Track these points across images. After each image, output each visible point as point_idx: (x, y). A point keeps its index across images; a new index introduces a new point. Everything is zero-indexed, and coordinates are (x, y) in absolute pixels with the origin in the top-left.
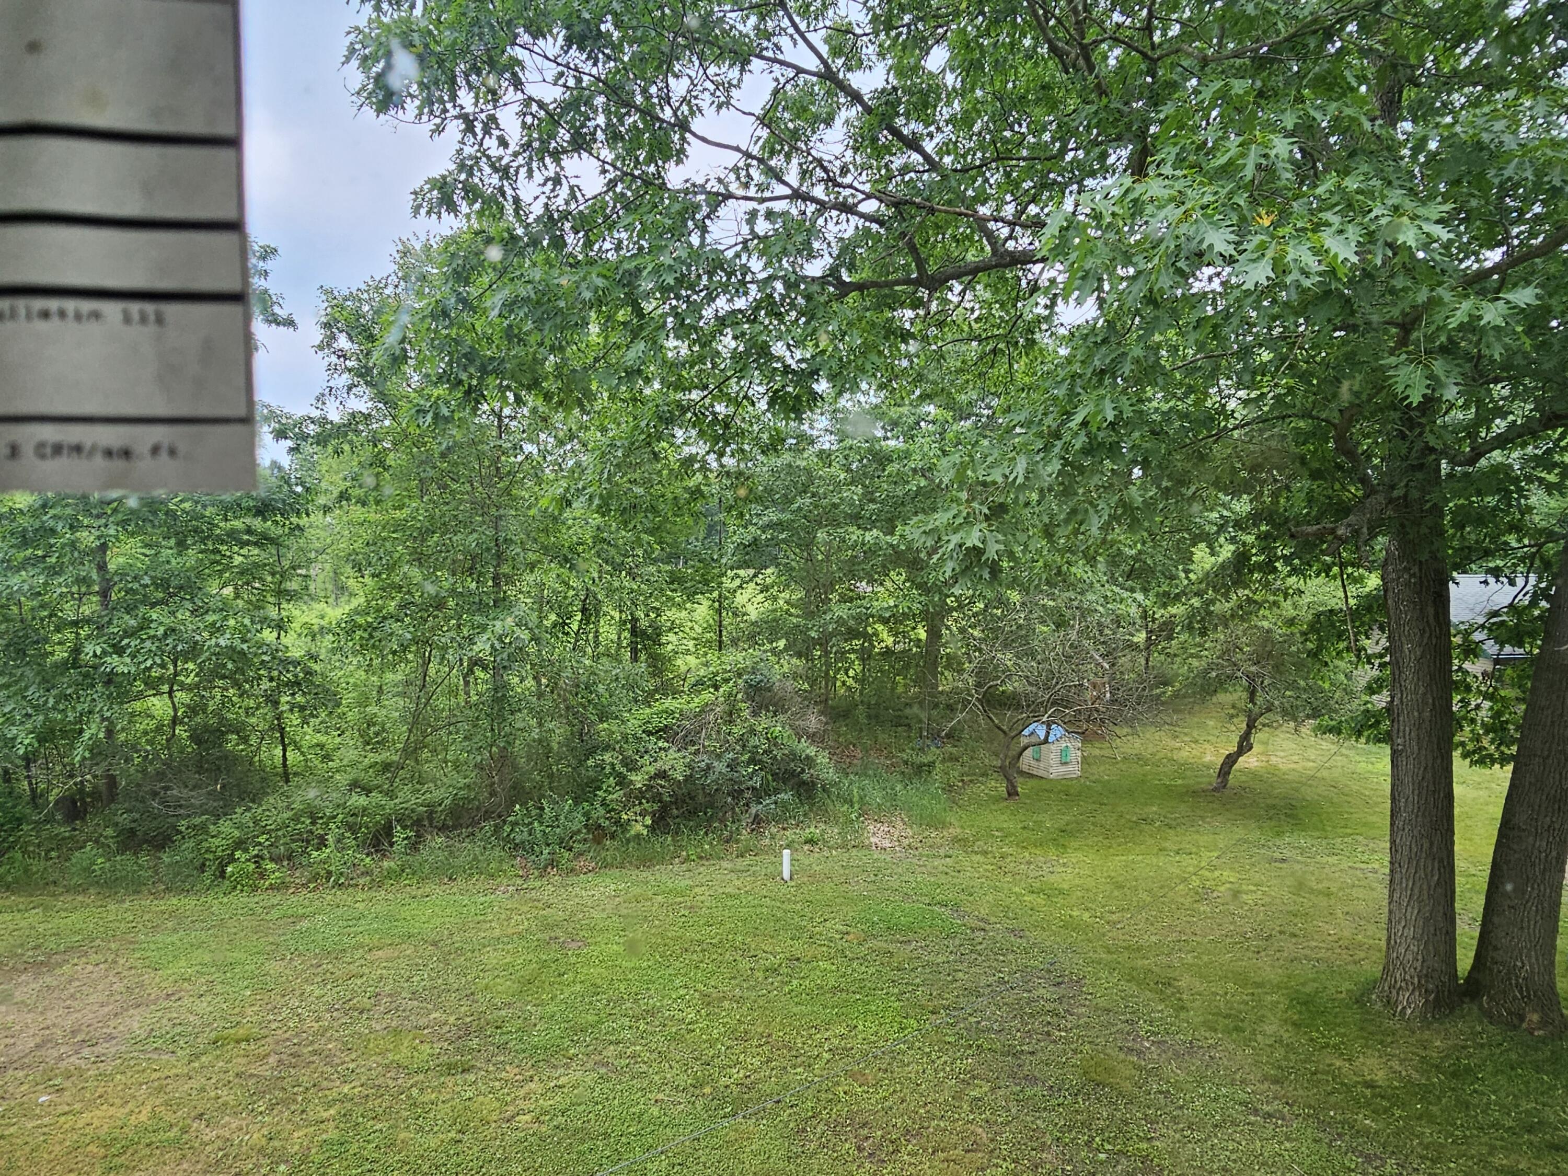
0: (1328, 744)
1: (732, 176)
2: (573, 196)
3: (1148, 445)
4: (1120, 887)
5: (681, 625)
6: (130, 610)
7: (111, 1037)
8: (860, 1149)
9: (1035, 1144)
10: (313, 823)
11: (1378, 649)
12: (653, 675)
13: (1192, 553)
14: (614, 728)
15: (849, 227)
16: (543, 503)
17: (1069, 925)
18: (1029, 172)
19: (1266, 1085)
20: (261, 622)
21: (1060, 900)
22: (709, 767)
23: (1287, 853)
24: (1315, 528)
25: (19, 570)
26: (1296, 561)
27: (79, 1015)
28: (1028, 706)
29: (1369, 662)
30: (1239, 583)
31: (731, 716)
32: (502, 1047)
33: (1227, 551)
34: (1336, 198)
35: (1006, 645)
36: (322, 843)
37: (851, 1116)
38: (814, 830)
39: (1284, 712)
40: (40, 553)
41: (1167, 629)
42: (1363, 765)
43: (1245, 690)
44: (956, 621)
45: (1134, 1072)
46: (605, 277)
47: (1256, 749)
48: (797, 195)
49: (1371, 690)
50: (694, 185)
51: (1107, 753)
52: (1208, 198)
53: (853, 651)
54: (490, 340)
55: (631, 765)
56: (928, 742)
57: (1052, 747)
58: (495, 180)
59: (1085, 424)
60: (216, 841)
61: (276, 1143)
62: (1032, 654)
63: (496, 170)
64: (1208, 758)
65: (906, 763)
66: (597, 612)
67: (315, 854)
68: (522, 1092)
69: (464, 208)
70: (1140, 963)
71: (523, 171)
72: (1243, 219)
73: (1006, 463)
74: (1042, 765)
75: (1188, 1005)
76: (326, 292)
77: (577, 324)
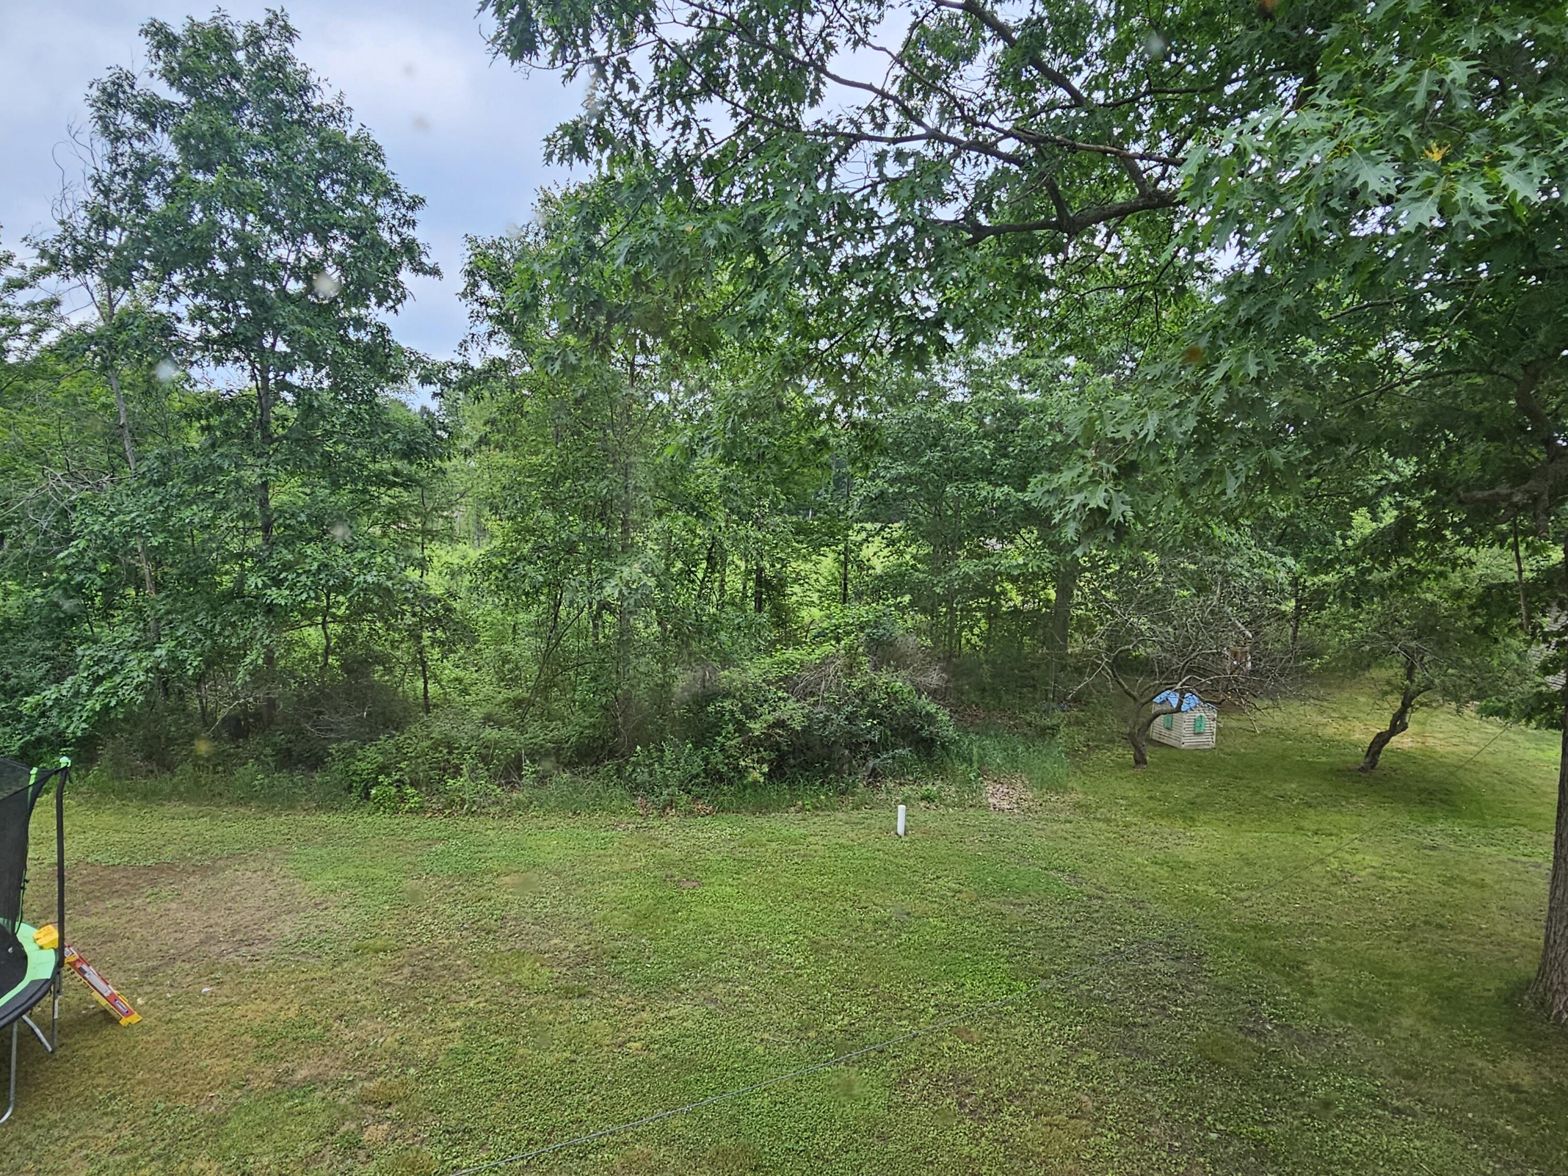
0: (1493, 726)
1: (867, 118)
2: (702, 141)
3: (1300, 401)
4: (1249, 864)
5: (806, 577)
6: (288, 543)
7: (264, 939)
8: (961, 1105)
9: (1143, 1117)
10: (450, 753)
11: (1556, 627)
12: (777, 625)
13: (1351, 518)
14: (735, 676)
15: (989, 167)
16: (669, 451)
17: (1191, 900)
18: (1188, 106)
19: (1397, 1079)
20: (405, 560)
21: (1185, 874)
22: (827, 719)
23: (1439, 840)
24: (1486, 493)
25: (190, 505)
26: (1468, 530)
27: (238, 917)
28: (1162, 673)
29: (1545, 641)
30: (1401, 550)
31: (851, 669)
32: (617, 976)
33: (1390, 518)
34: (1521, 127)
35: (1140, 609)
36: (457, 772)
37: (954, 1073)
38: (932, 788)
39: (1445, 692)
40: (210, 489)
41: (1318, 598)
42: (1533, 752)
43: (1403, 666)
44: (1089, 582)
45: (1253, 1054)
46: (729, 223)
47: (1412, 728)
48: (934, 136)
49: (1546, 669)
50: (825, 126)
51: (1246, 725)
52: (1366, 131)
53: (979, 609)
54: (618, 287)
55: (751, 714)
56: (1054, 705)
57: (1185, 716)
58: (625, 125)
59: (1226, 378)
60: (363, 765)
61: (407, 1048)
62: (1168, 620)
63: (626, 115)
64: (1357, 736)
65: (1029, 724)
66: (724, 561)
67: (451, 782)
68: (633, 1021)
69: (595, 153)
70: (1267, 943)
71: (653, 115)
72: (1409, 152)
73: (1136, 420)
74: (1173, 734)
75: (1317, 990)
76: (471, 241)
77: (701, 272)
